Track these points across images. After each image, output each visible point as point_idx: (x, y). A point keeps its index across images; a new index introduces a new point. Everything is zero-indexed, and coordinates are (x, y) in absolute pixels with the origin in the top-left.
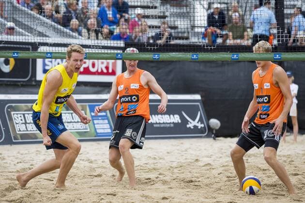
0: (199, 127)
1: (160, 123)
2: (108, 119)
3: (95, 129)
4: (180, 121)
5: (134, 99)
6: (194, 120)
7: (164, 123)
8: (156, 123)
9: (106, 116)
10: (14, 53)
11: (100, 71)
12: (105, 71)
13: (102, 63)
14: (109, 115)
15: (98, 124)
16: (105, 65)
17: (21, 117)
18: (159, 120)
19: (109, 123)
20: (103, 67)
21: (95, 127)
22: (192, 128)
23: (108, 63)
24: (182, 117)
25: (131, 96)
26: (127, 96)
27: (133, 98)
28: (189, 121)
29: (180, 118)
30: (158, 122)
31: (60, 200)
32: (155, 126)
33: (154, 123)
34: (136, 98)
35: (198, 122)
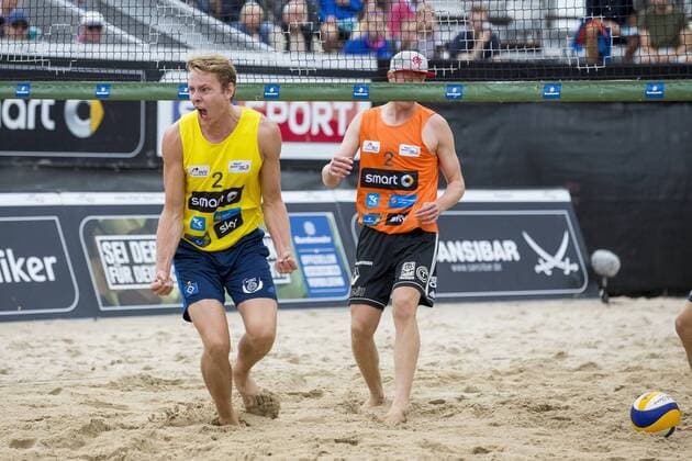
0: (567, 272)
1: (466, 263)
2: (336, 253)
3: (305, 278)
4: (517, 257)
5: (407, 180)
6: (553, 253)
7: (477, 262)
8: (458, 262)
9: (332, 245)
10: (99, 87)
11: (315, 131)
12: (328, 131)
13: (322, 112)
14: (338, 241)
15: (311, 265)
16: (328, 116)
17: (119, 248)
18: (465, 253)
19: (339, 262)
20: (324, 121)
21: (304, 273)
22: (549, 273)
23: (336, 112)
24: (523, 248)
25: (400, 174)
26: (390, 173)
27: (404, 177)
28: (539, 257)
29: (519, 250)
30: (462, 259)
31: (217, 455)
32: (454, 268)
33: (453, 263)
34: (412, 180)
35: (563, 260)
